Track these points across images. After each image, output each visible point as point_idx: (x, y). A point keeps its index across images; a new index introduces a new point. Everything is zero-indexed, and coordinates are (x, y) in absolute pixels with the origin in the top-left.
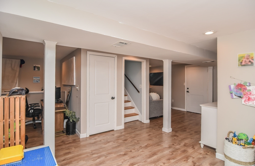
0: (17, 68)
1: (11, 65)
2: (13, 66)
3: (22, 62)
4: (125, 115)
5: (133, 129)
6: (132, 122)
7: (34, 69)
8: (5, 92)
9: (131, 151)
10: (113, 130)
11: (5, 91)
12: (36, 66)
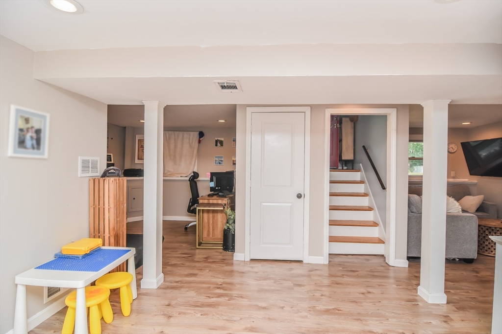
0: (195, 144)
1: (189, 140)
2: (191, 141)
3: (201, 135)
4: (330, 237)
5: (346, 270)
6: (360, 257)
7: (216, 145)
8: (181, 177)
9: (283, 308)
10: (301, 262)
11: (182, 175)
12: (219, 140)
